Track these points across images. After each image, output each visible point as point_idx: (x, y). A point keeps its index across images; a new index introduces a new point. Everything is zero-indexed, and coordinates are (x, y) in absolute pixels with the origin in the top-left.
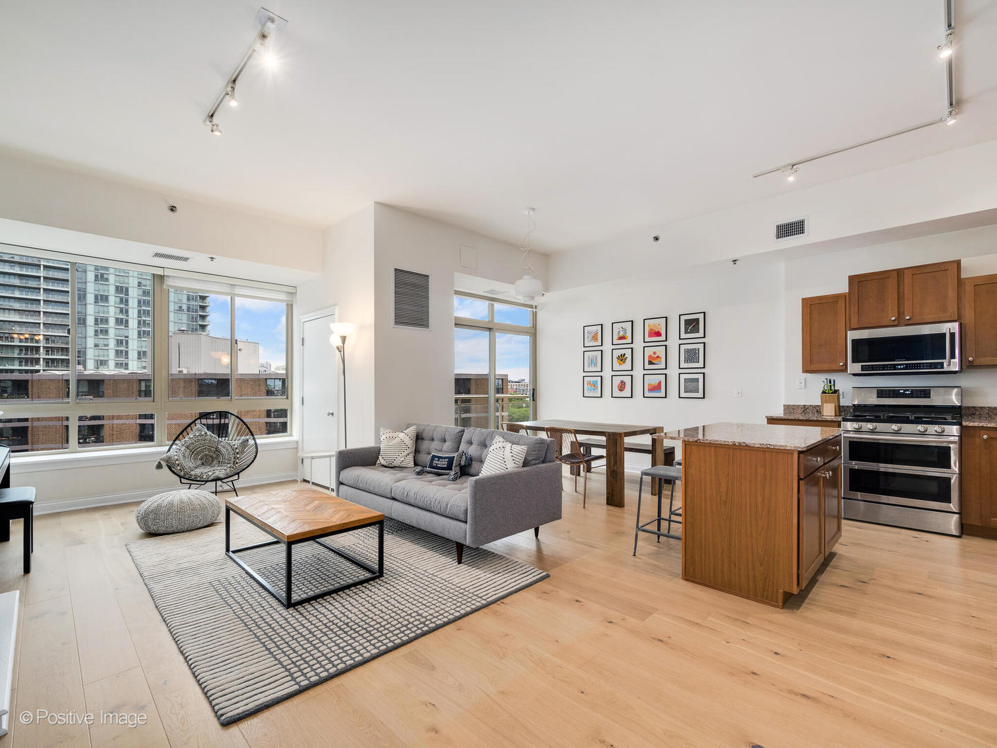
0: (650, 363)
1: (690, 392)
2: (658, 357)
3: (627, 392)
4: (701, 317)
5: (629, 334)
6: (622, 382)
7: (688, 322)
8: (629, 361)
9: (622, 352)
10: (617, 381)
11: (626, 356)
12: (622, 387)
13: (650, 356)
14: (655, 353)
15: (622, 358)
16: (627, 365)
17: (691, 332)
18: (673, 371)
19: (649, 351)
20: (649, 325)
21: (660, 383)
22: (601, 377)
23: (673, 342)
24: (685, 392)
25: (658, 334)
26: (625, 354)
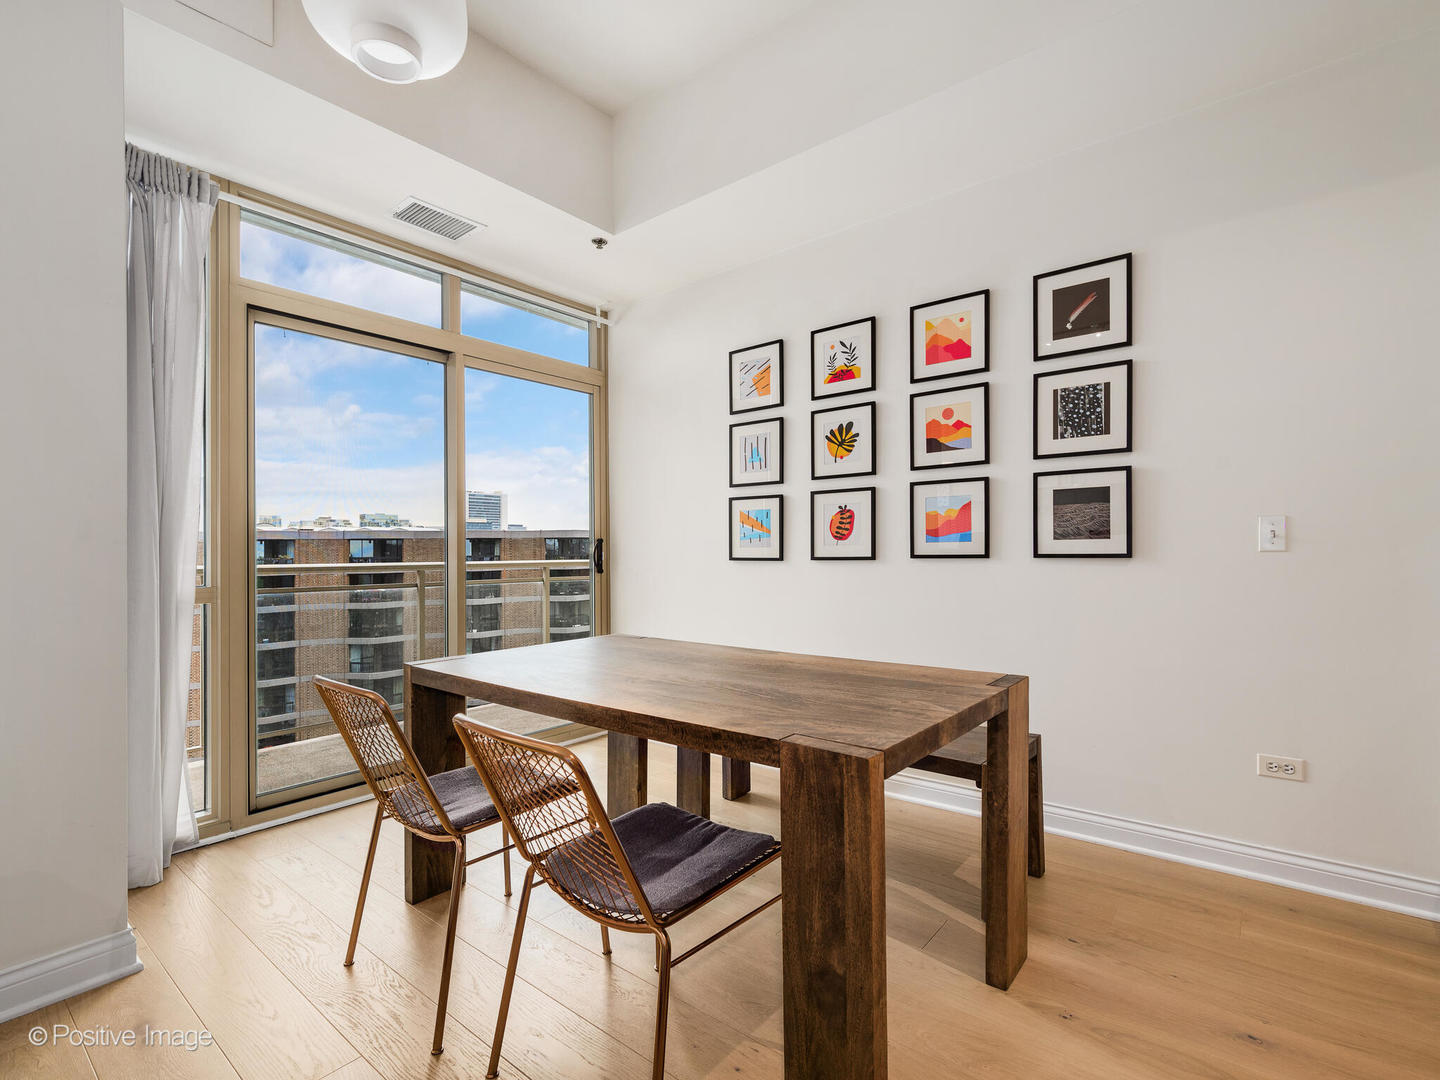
0: (933, 446)
1: (1077, 535)
2: (959, 425)
3: (859, 543)
4: (1116, 273)
5: (863, 363)
6: (843, 511)
7: (1065, 300)
8: (863, 444)
9: (843, 417)
10: (828, 507)
11: (854, 431)
12: (843, 525)
13: (932, 425)
14: (948, 413)
15: (842, 438)
16: (859, 459)
17: (1081, 328)
18: (1013, 468)
19: (930, 409)
20: (929, 325)
21: (967, 507)
22: (781, 498)
23: (1013, 371)
24: (1057, 536)
25: (961, 350)
26: (850, 425)
